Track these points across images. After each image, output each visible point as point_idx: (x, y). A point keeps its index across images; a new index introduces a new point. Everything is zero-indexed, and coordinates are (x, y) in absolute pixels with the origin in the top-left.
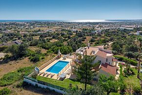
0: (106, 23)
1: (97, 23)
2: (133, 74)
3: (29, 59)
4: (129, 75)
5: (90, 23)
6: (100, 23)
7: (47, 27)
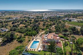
0: (48, 12)
1: (44, 12)
2: (68, 45)
3: (17, 41)
4: (66, 46)
5: (40, 12)
6: (45, 12)
7: (14, 15)
